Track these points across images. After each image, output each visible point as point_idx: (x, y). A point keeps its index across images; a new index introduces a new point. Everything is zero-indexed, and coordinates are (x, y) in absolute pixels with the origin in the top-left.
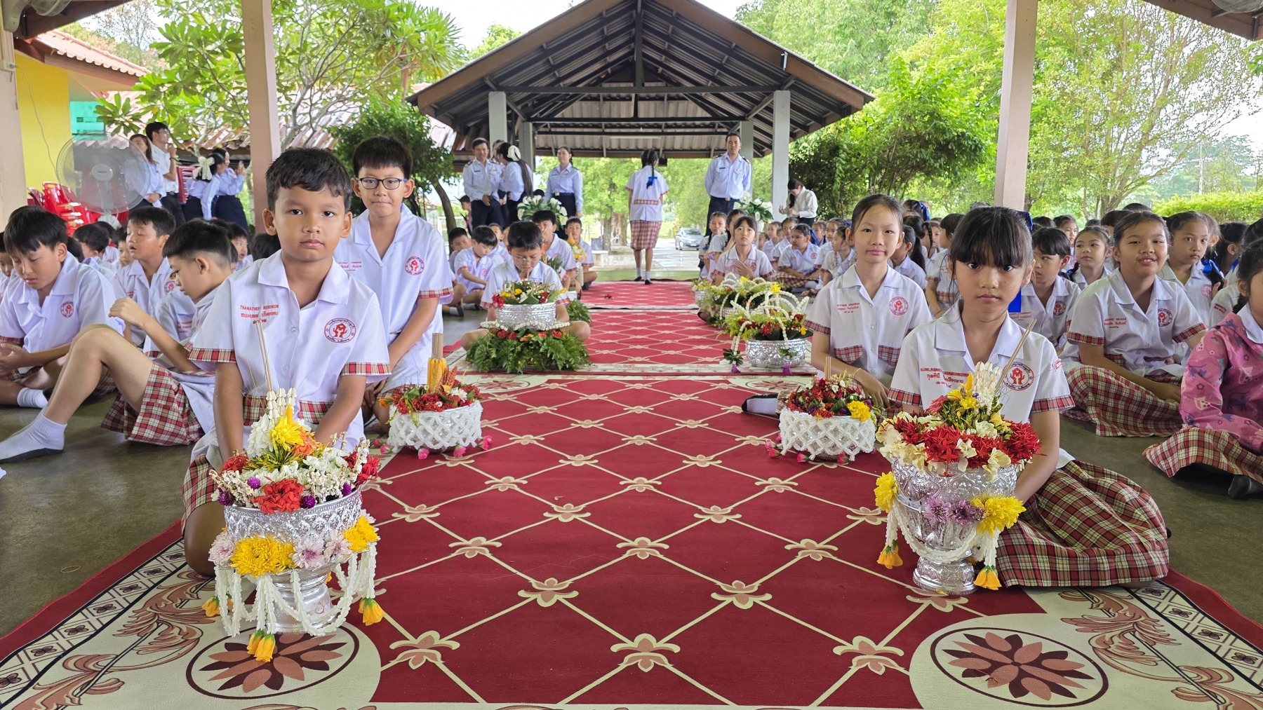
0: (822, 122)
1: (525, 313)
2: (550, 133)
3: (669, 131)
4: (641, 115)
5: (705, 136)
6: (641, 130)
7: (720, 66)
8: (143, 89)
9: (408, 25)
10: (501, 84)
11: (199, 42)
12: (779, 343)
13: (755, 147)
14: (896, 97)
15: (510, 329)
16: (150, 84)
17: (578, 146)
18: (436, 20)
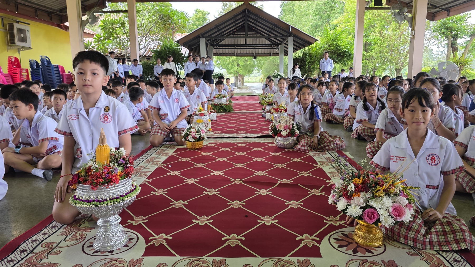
0: (304, 46)
2: (218, 49)
3: (257, 47)
4: (248, 43)
5: (269, 49)
6: (248, 47)
7: (272, 29)
8: (95, 39)
9: (175, 18)
10: (204, 36)
11: (112, 24)
13: (284, 52)
14: (325, 39)
15: (217, 103)
16: (98, 37)
17: (227, 53)
18: (183, 16)
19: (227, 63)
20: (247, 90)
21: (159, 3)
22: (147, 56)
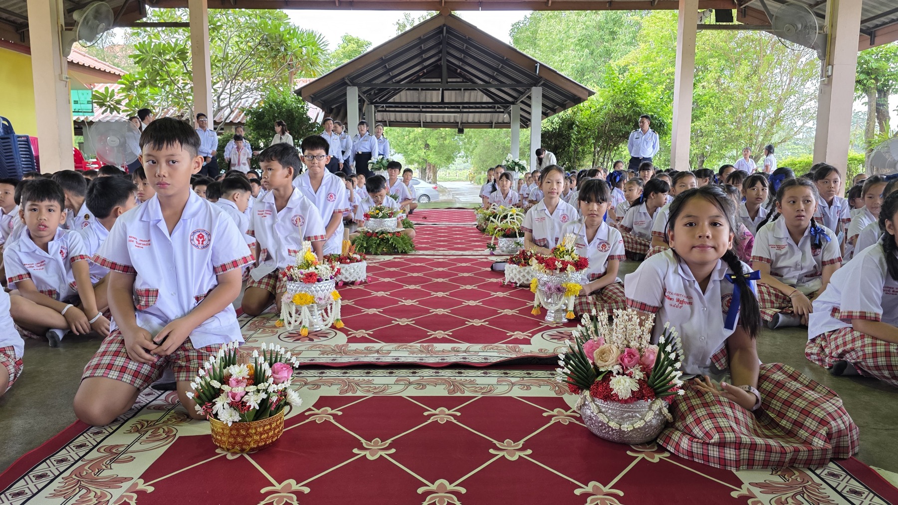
0: (564, 107)
1: (381, 223)
2: (386, 111)
3: (465, 110)
4: (446, 100)
5: (489, 114)
6: (446, 110)
7: (496, 70)
8: (123, 84)
9: (294, 43)
10: (356, 81)
11: (160, 54)
12: (515, 239)
13: (521, 120)
14: (609, 92)
15: (373, 231)
16: (128, 80)
17: (404, 120)
18: (312, 39)
19: (405, 142)
20: (444, 195)
21: (262, 11)
22: (235, 124)
